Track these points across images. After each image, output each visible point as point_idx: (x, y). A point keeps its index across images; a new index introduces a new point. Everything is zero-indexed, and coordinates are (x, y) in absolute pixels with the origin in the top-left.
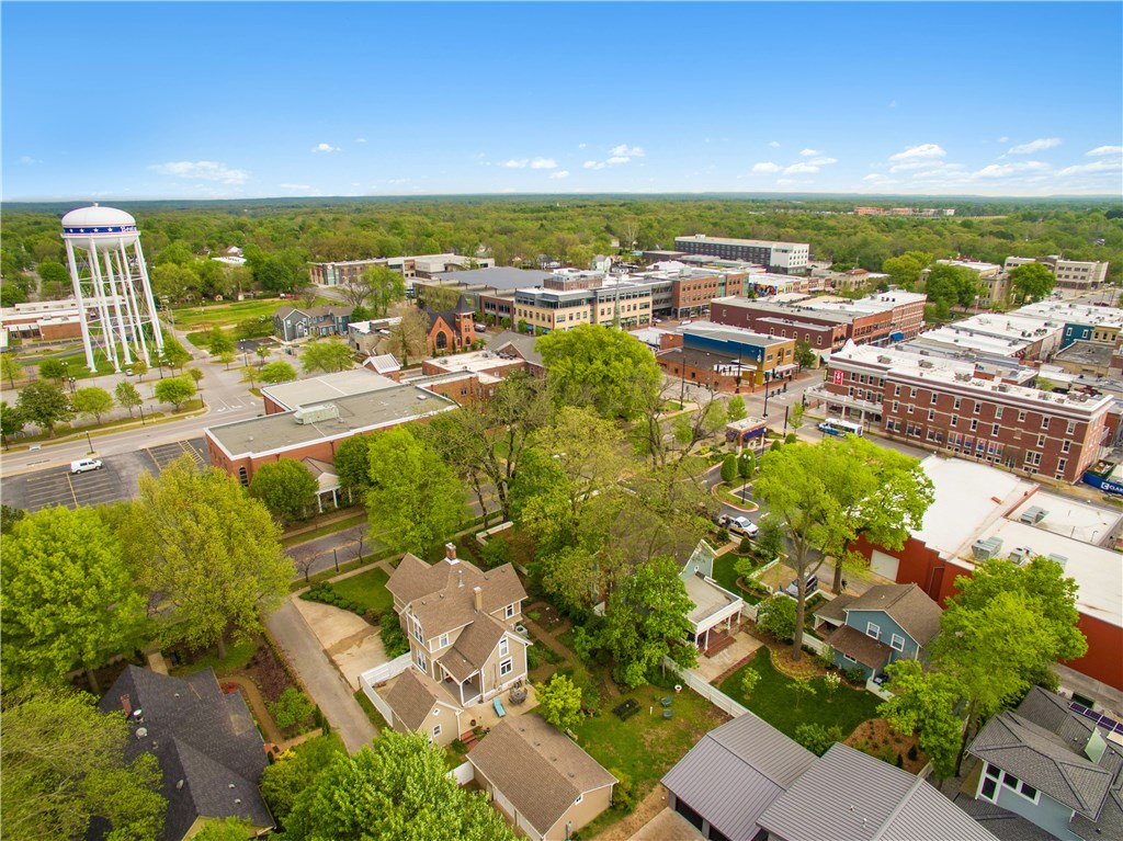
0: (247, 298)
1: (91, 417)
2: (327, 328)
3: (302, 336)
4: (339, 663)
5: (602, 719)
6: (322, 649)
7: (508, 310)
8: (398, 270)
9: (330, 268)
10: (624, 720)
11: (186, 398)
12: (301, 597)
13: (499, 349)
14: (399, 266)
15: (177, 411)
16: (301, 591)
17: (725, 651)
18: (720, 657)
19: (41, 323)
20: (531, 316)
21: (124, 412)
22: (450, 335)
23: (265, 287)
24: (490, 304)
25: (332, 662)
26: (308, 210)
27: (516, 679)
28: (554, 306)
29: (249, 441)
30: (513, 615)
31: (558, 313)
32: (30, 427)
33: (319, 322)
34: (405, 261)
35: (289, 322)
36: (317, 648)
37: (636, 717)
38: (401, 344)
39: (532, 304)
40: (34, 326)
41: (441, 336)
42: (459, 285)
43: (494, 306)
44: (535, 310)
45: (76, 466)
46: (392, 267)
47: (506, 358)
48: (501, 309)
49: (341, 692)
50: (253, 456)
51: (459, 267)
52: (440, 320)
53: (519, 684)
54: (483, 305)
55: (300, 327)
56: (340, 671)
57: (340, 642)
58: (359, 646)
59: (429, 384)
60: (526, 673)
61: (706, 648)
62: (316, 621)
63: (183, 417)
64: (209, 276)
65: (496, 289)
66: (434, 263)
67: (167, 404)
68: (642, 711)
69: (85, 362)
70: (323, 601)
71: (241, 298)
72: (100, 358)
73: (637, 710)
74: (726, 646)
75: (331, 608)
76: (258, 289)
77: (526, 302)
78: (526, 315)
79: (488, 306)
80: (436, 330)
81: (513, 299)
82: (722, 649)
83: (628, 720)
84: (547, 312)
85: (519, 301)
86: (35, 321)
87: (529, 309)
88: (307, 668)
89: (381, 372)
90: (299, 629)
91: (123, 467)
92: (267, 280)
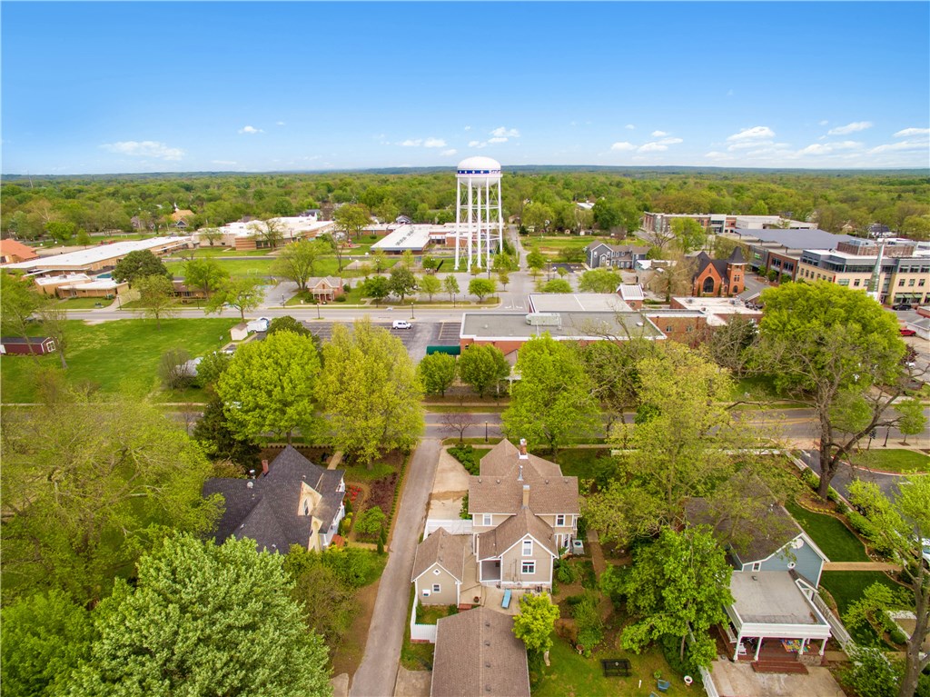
0: (586, 234)
1: (426, 296)
2: (625, 263)
3: (604, 265)
4: (432, 506)
5: (587, 662)
6: (430, 492)
7: (791, 268)
8: (719, 226)
9: (659, 217)
10: (606, 675)
11: (490, 295)
12: (448, 451)
13: (749, 299)
14: (721, 222)
15: (480, 302)
16: (449, 447)
17: (783, 676)
18: (772, 679)
19: (448, 235)
20: (812, 277)
21: (447, 296)
22: (718, 281)
23: (601, 228)
24: (776, 261)
25: (428, 504)
26: (683, 176)
27: (538, 583)
28: (839, 269)
29: (484, 328)
30: (564, 525)
31: (840, 276)
32: (392, 295)
33: (620, 256)
34: (727, 218)
35: (596, 253)
36: (428, 489)
37: (622, 681)
38: (667, 282)
39: (816, 264)
40: (443, 237)
41: (710, 280)
42: (758, 241)
43: (779, 263)
44: (817, 271)
45: (395, 324)
46: (714, 222)
47: (751, 308)
48: (786, 266)
49: (415, 527)
50: (476, 338)
51: (774, 227)
52: (711, 266)
53: (539, 589)
54: (770, 261)
55: (603, 258)
56: (427, 513)
57: (445, 493)
58: (454, 501)
59: (655, 315)
60: (550, 583)
61: (756, 658)
62: (444, 471)
63: (480, 307)
64: (563, 214)
65: (787, 248)
66: (753, 223)
67: (475, 296)
68: (632, 678)
69: (454, 262)
70: (458, 458)
71: (582, 233)
72: (464, 262)
73: (628, 675)
74: (788, 671)
75: (460, 466)
76: (596, 228)
77: (810, 263)
78: (807, 275)
79: (774, 262)
80: (705, 275)
81: (799, 258)
82: (780, 671)
83: (612, 679)
84: (829, 274)
85: (805, 261)
86: (445, 233)
87: (811, 269)
88: (408, 501)
89: (625, 298)
90: (428, 472)
91: (421, 331)
92: (603, 222)
